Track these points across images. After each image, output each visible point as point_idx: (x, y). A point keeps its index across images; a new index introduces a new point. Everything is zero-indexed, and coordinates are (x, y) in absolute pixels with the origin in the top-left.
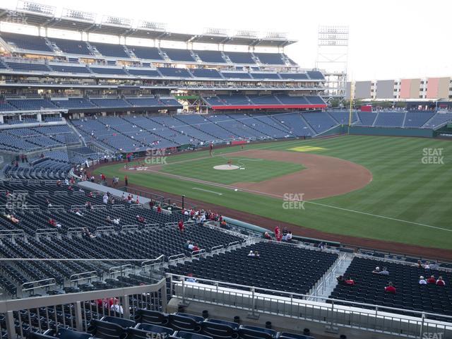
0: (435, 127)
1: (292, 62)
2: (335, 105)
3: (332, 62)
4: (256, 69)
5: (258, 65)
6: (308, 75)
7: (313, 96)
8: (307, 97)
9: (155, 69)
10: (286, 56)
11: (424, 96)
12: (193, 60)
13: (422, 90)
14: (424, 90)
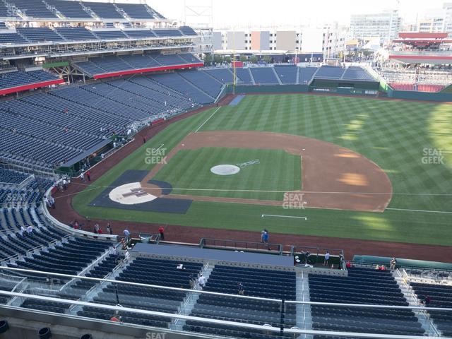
0: (309, 83)
1: (161, 17)
2: (207, 63)
3: (199, 15)
4: (127, 25)
5: (128, 20)
6: (181, 31)
7: (185, 54)
8: (181, 55)
9: (16, 32)
10: (150, 8)
11: (273, 48)
12: (52, 15)
13: (271, 42)
14: (273, 42)
